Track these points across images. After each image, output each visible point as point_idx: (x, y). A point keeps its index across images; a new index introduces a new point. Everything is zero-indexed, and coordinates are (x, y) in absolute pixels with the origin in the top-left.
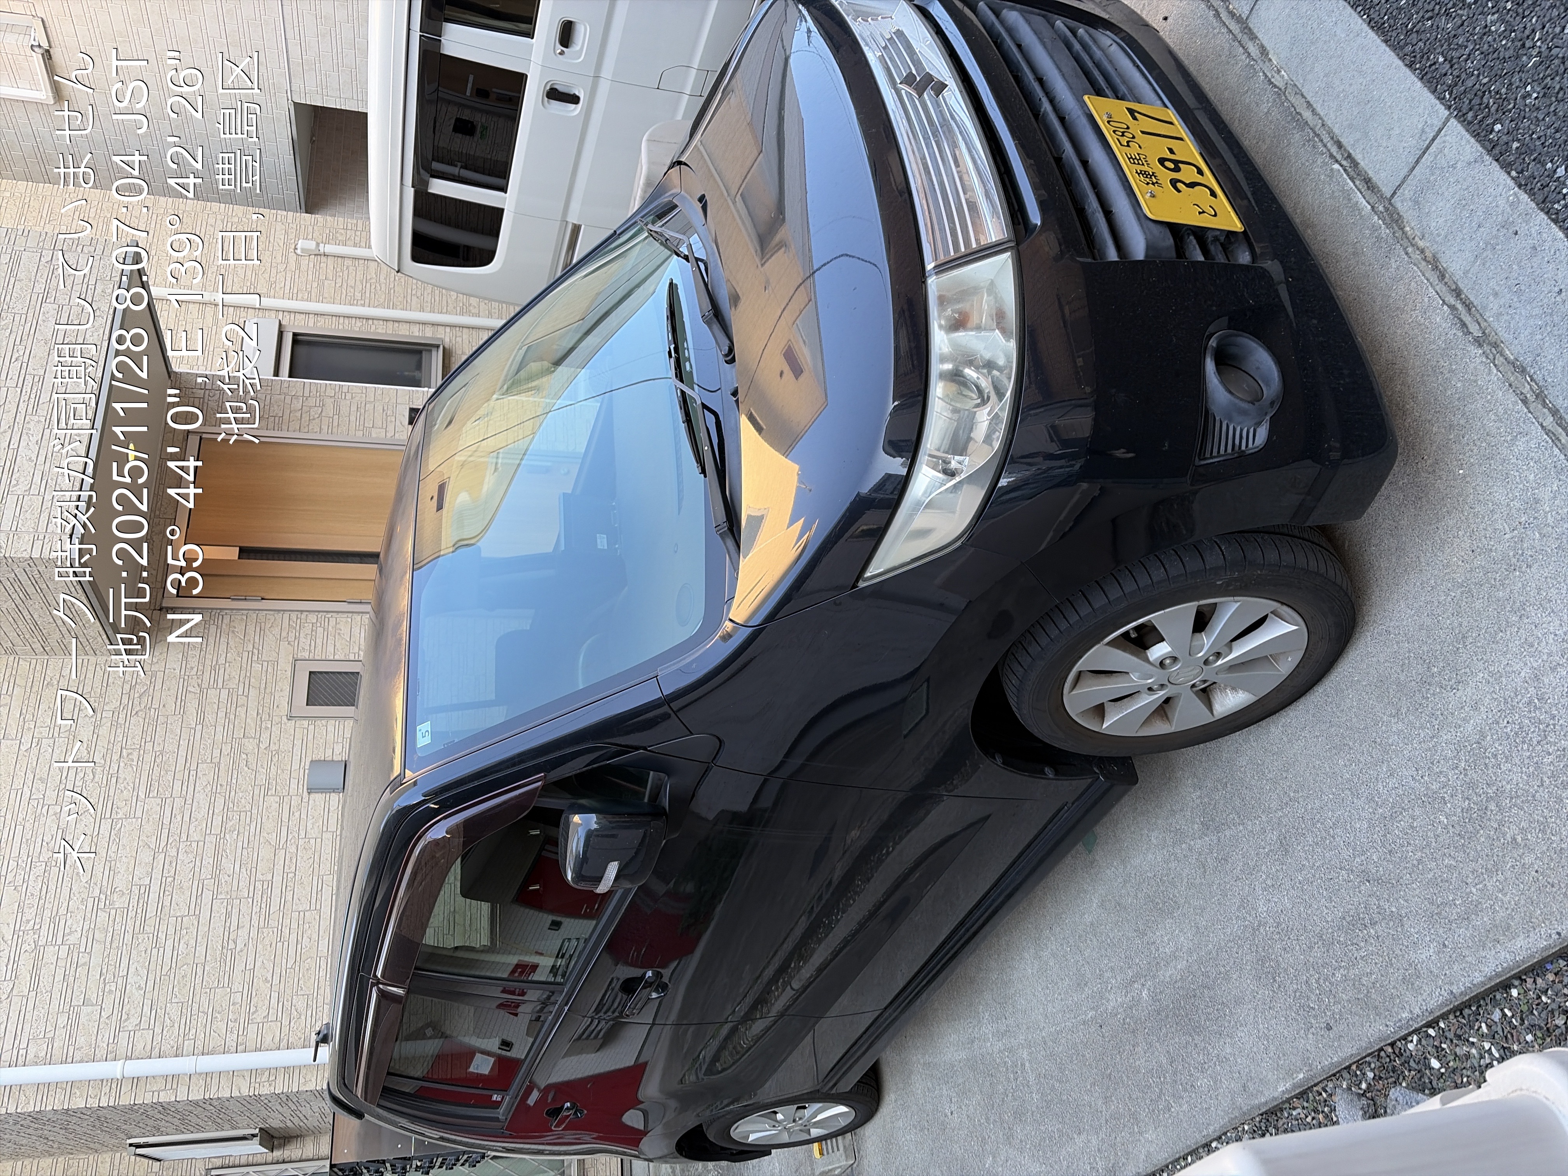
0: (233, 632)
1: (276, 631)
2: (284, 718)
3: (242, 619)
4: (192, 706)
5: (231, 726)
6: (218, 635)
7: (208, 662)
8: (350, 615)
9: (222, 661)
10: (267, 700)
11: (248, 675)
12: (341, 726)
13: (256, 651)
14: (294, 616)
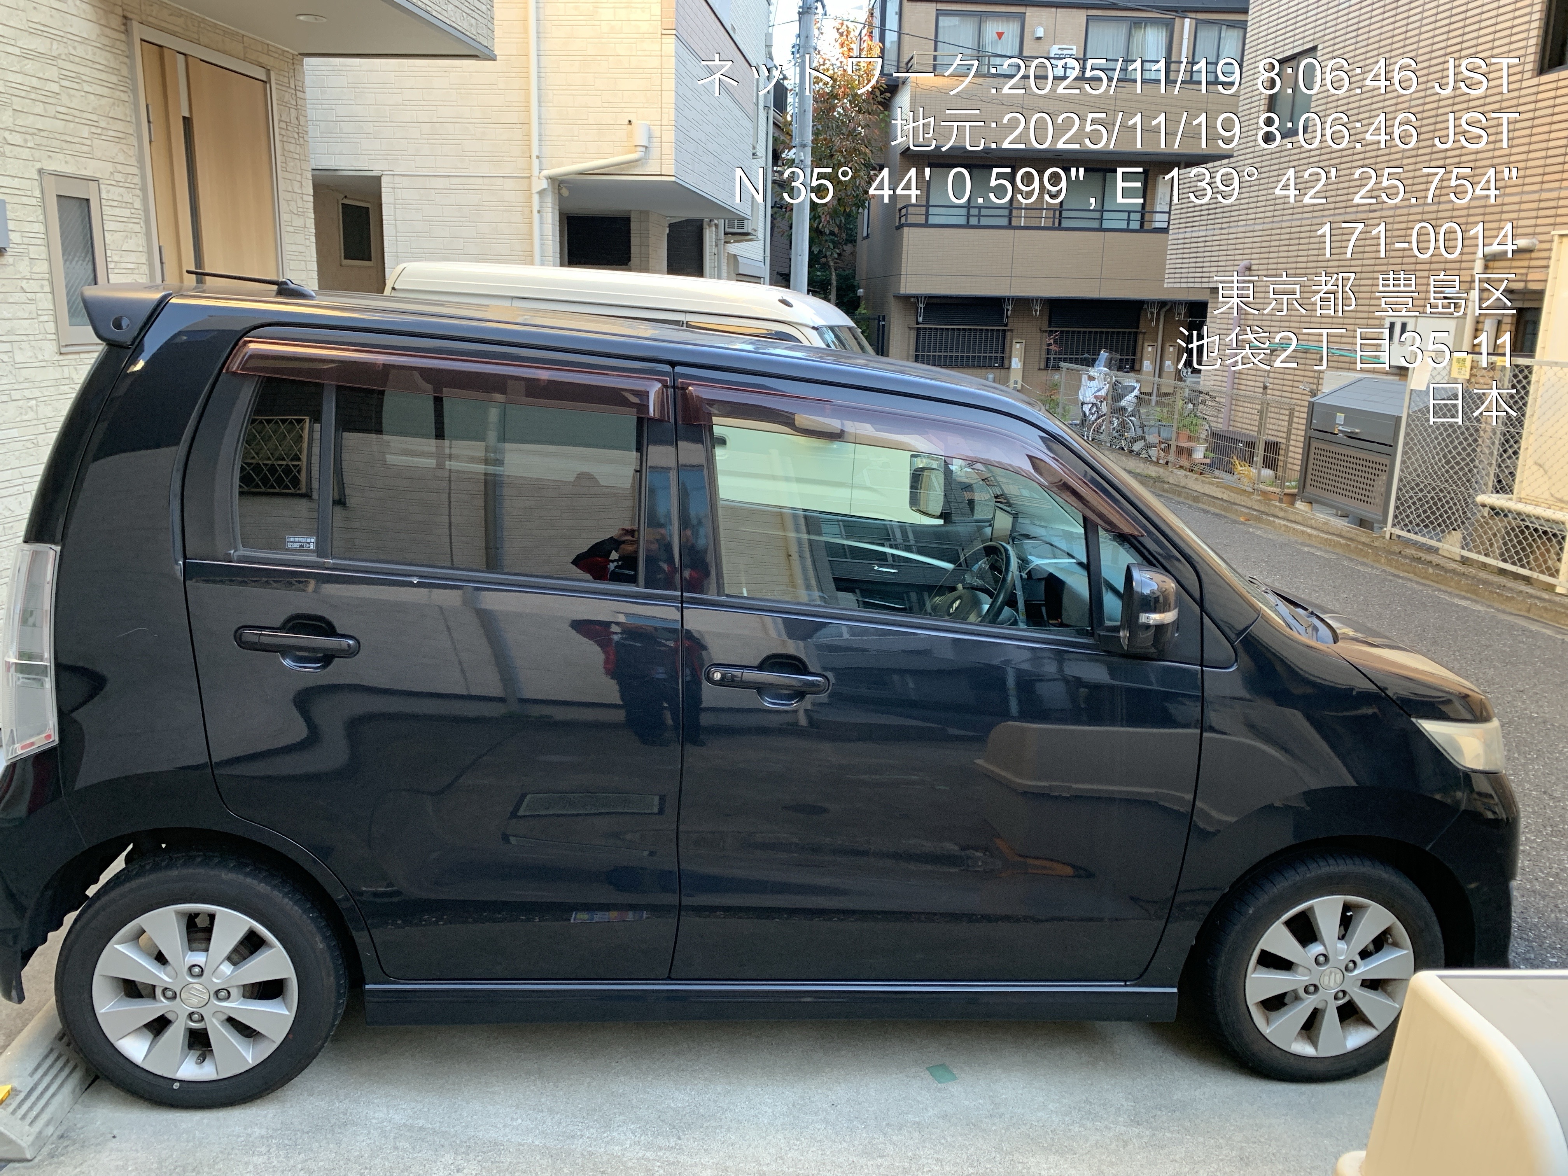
0: (114, 104)
1: (121, 158)
2: (38, 166)
3: (126, 115)
4: (38, 44)
5: (23, 94)
6: (110, 85)
7: (82, 70)
8: (145, 250)
9: (87, 88)
10: (56, 143)
11: (77, 120)
12: (39, 242)
13: (99, 131)
14: (137, 180)
